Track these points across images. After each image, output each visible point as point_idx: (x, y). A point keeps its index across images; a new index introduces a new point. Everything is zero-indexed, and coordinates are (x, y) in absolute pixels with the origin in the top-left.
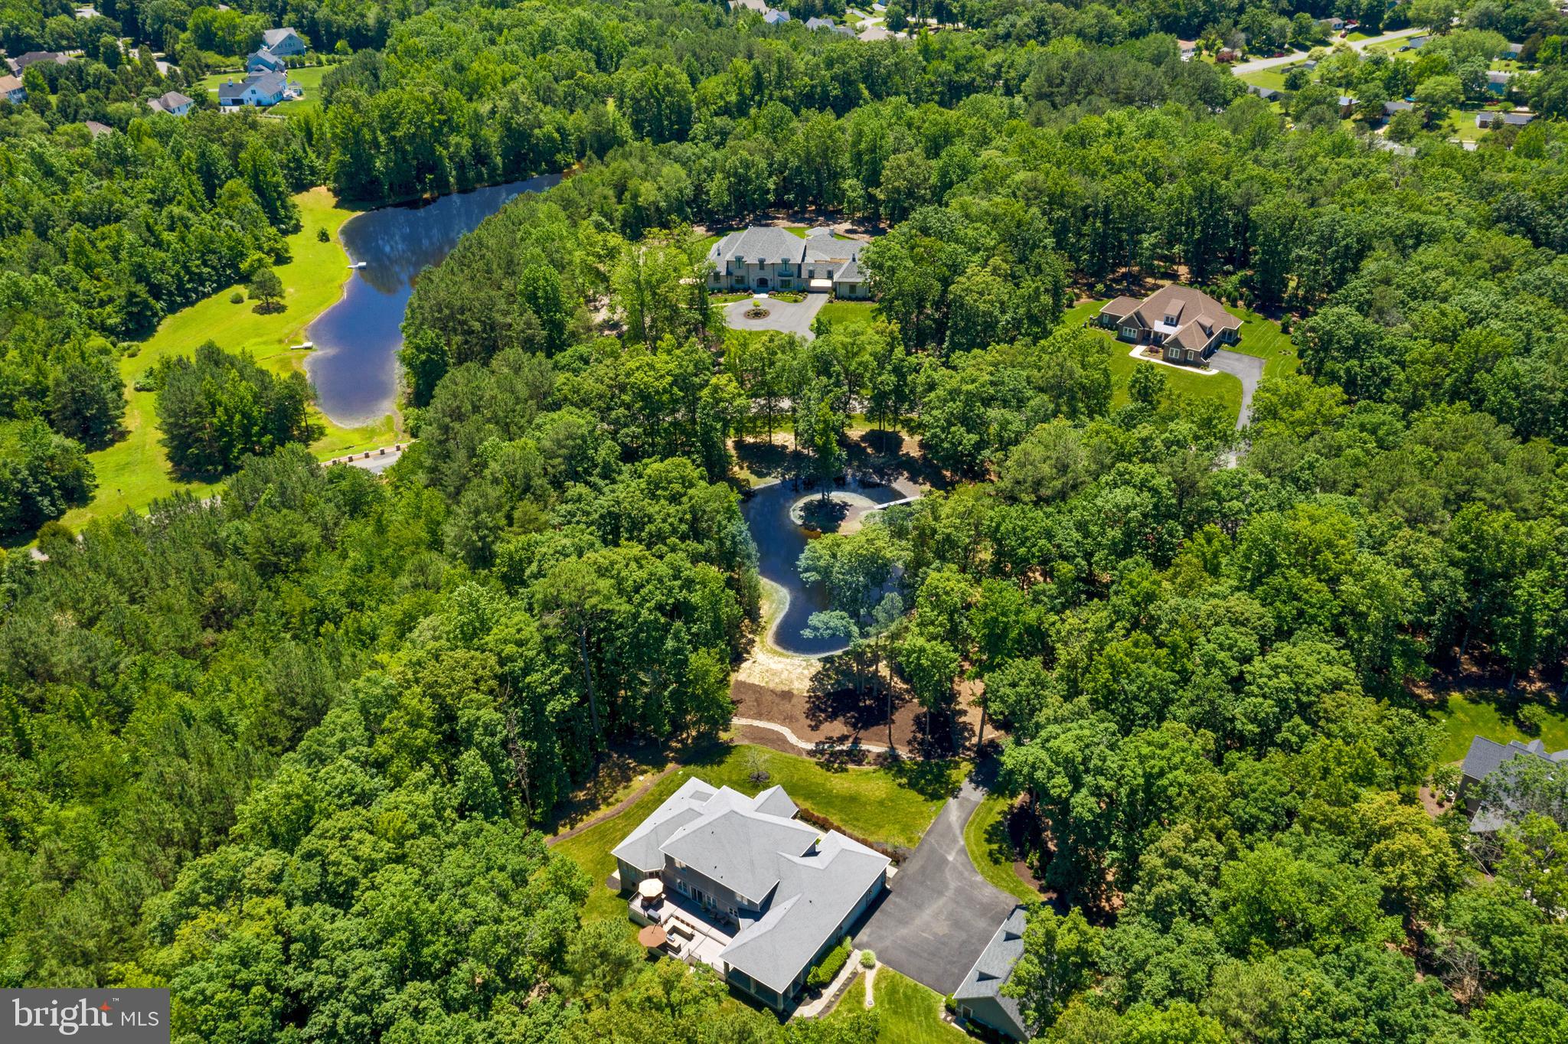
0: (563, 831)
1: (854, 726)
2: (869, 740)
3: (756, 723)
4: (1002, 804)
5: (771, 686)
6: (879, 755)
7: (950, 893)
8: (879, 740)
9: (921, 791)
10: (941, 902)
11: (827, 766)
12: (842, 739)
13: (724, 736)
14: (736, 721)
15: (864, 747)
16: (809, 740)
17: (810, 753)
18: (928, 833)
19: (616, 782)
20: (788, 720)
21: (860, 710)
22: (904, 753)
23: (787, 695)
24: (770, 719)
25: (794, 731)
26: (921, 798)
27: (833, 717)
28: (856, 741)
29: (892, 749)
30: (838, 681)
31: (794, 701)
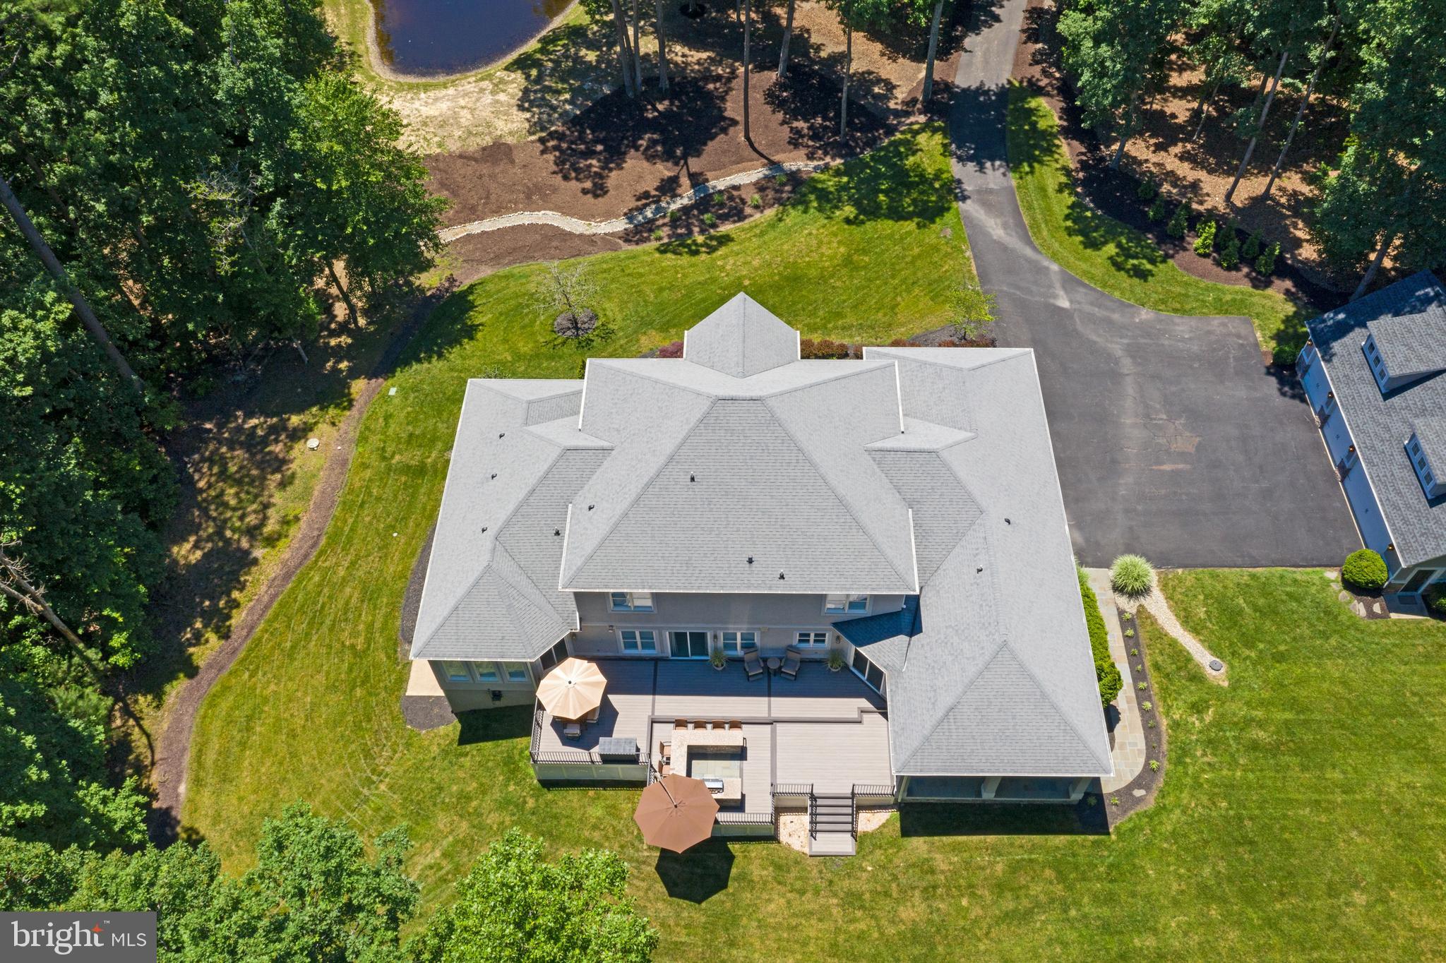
0: (206, 652)
1: (668, 156)
2: (722, 168)
3: (476, 228)
4: (1050, 175)
5: (454, 146)
6: (760, 187)
7: (1127, 365)
8: (739, 162)
9: (897, 214)
10: (1130, 388)
11: (680, 245)
12: (669, 187)
13: (429, 281)
14: (447, 235)
15: (720, 183)
16: (608, 215)
17: (627, 237)
18: (984, 277)
19: (250, 483)
20: (534, 196)
21: (652, 125)
22: (796, 162)
23: (498, 152)
24: (498, 211)
25: (565, 211)
26: (910, 226)
27: (615, 156)
28: (697, 181)
29: (774, 165)
30: (575, 92)
31: (519, 157)
